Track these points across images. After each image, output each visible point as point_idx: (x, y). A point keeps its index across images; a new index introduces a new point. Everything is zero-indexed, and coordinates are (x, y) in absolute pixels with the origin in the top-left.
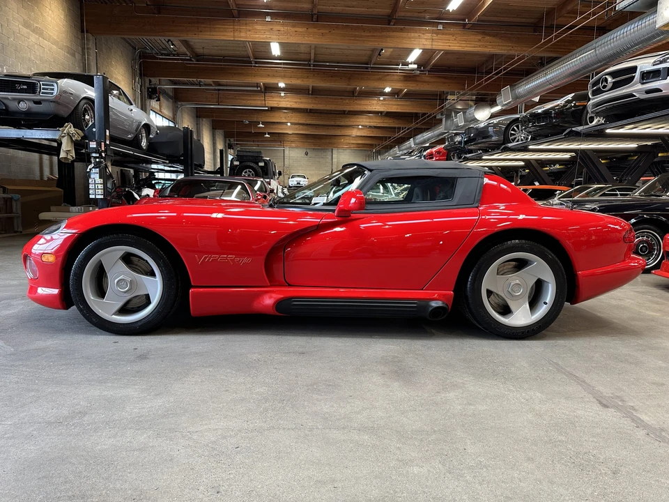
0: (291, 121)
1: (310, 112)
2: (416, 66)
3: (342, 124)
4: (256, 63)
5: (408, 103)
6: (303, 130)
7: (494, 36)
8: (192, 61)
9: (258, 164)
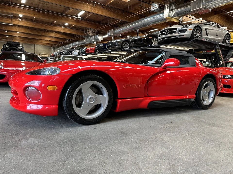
0: (20, 31)
1: (30, 28)
2: (80, 17)
3: (44, 35)
4: (12, 4)
5: (73, 30)
7: (111, 12)
9: (18, 48)
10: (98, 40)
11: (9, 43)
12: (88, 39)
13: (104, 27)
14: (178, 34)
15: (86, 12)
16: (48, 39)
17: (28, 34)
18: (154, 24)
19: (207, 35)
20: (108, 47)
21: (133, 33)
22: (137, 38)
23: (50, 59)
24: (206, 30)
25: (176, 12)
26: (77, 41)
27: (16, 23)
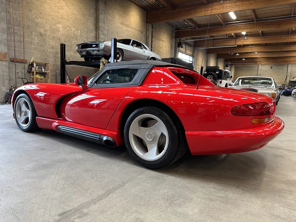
0: (257, 51)
1: (265, 45)
4: (226, 24)
6: (264, 55)
8: (196, 28)
9: (215, 73)
27: (241, 42)
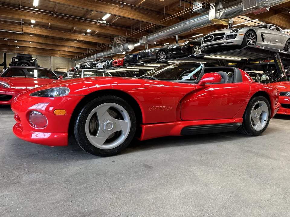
0: (33, 41)
1: (45, 37)
2: (105, 22)
3: (62, 44)
4: (22, 8)
5: (97, 38)
6: (38, 46)
9: (30, 62)
10: (128, 49)
11: (19, 55)
12: (115, 49)
13: (135, 33)
14: (225, 41)
15: (112, 15)
16: (66, 49)
17: (42, 43)
18: (197, 28)
19: (263, 41)
20: (139, 58)
21: (171, 39)
22: (176, 46)
23: (69, 74)
24: (261, 34)
25: (224, 13)
26: (102, 51)
27: (28, 30)
